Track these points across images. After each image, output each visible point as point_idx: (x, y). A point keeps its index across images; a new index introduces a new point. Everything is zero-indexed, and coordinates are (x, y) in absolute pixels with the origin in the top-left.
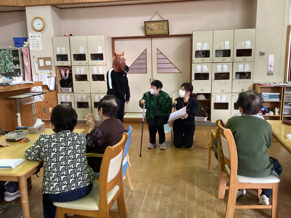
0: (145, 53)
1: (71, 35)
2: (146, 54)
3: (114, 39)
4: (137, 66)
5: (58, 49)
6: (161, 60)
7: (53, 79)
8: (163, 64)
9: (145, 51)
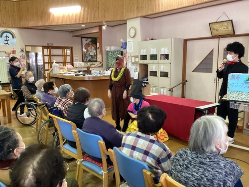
1: (152, 39)
3: (186, 41)
5: (142, 50)
7: (137, 73)
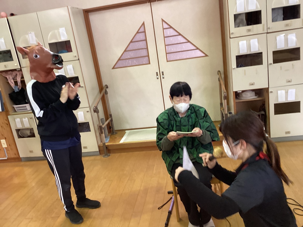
0: (142, 30)
1: (12, 15)
2: (145, 32)
3: (87, 13)
4: (131, 54)
6: (171, 38)
8: (175, 45)
9: (143, 27)
